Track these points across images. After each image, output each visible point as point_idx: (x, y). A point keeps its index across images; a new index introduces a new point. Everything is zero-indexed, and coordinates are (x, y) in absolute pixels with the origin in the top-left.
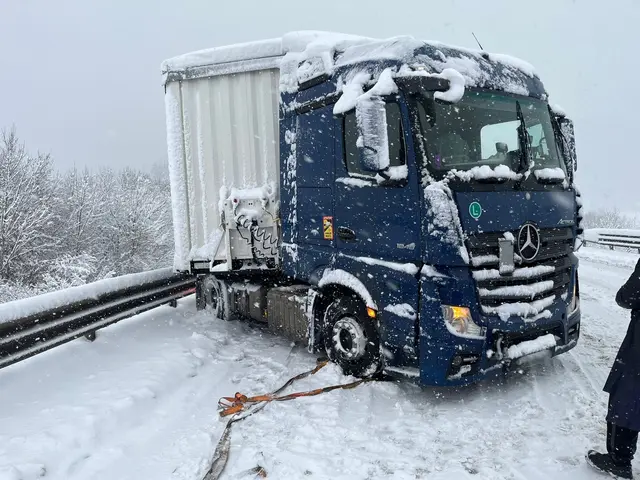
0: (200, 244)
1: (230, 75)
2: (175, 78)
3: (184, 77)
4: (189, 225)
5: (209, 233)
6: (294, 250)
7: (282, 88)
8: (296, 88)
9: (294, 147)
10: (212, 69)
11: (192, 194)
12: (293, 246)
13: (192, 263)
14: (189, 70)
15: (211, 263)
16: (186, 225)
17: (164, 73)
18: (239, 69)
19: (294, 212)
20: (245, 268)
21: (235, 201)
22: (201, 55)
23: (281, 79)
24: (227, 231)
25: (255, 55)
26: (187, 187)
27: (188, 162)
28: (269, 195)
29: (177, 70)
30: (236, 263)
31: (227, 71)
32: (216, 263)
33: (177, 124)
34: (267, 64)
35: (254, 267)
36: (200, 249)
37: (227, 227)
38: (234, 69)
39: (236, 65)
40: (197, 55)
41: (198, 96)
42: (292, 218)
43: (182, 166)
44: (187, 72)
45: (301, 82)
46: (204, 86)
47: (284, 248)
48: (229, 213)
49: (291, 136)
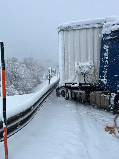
0: (68, 79)
1: (80, 29)
2: (63, 30)
3: (66, 29)
4: (65, 73)
5: (71, 75)
6: (105, 81)
7: (103, 33)
8: (110, 32)
9: (107, 50)
10: (74, 27)
11: (66, 64)
12: (105, 80)
13: (66, 84)
14: (67, 27)
15: (72, 84)
16: (64, 73)
17: (59, 28)
18: (83, 27)
19: (106, 69)
20: (83, 86)
21: (81, 66)
22: (71, 23)
23: (103, 30)
24: (78, 75)
25: (88, 23)
26: (65, 62)
27: (65, 55)
28: (91, 65)
29: (64, 27)
30: (80, 84)
31: (79, 28)
32: (73, 84)
33: (63, 43)
34: (92, 26)
35: (85, 85)
36: (68, 80)
37: (78, 74)
38: (81, 27)
39: (83, 26)
40: (70, 23)
41: (69, 35)
42: (105, 71)
43: (64, 56)
44: (66, 28)
45: (113, 30)
46: (71, 32)
47: (101, 80)
48: (79, 70)
49: (106, 47)
